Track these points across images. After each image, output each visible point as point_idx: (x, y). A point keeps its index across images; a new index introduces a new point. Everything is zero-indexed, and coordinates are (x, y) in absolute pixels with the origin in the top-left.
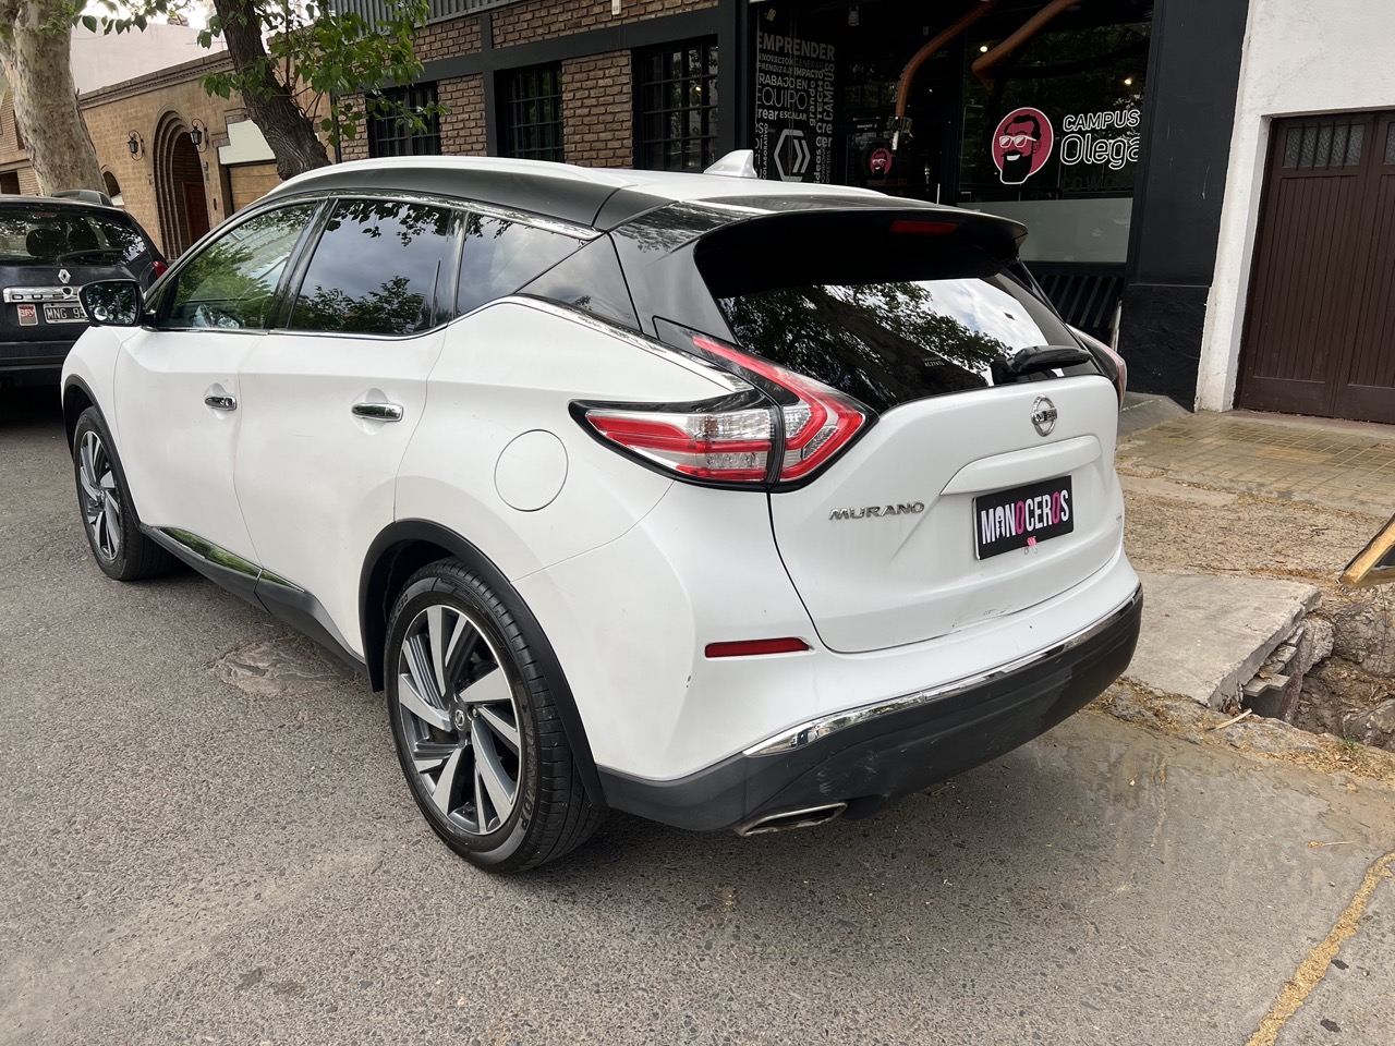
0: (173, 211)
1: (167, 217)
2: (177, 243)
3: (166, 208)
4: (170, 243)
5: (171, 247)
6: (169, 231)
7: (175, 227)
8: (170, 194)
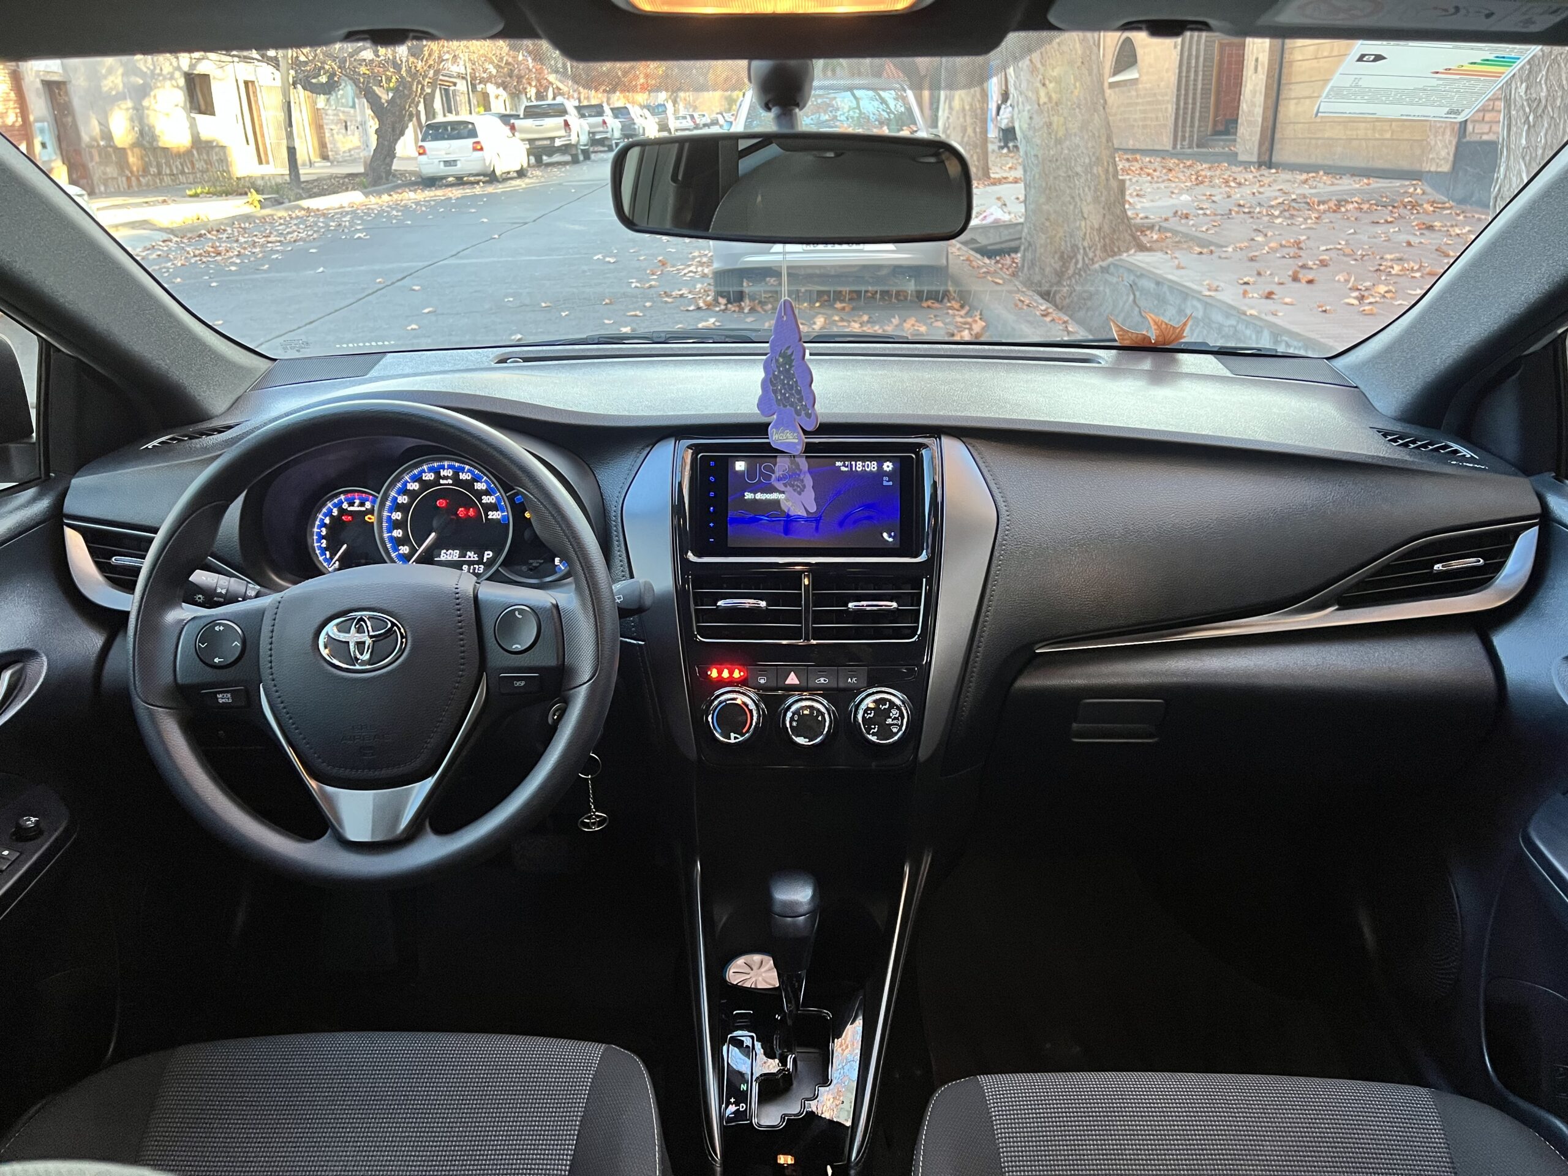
0: (1195, 80)
1: (1187, 90)
2: (1192, 126)
3: (1187, 77)
4: (1184, 126)
5: (1184, 132)
6: (1185, 108)
8: (1197, 57)
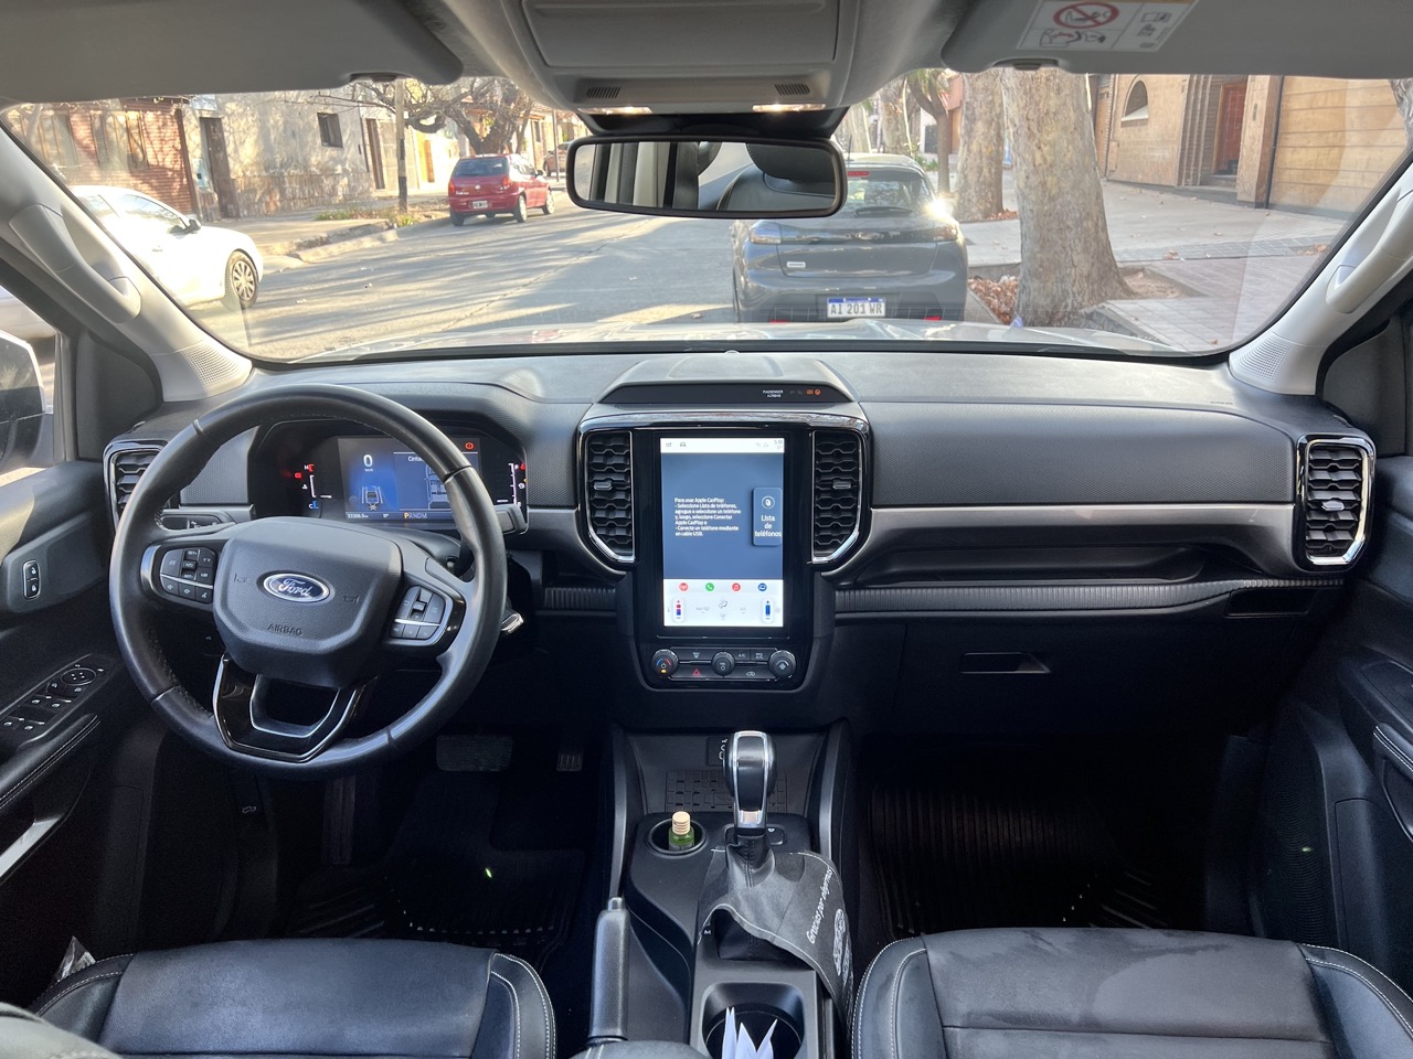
0: (1200, 123)
1: (1192, 132)
2: (1196, 165)
3: (1193, 120)
5: (1188, 169)
6: (1190, 149)
7: (1198, 145)
8: (1203, 101)
